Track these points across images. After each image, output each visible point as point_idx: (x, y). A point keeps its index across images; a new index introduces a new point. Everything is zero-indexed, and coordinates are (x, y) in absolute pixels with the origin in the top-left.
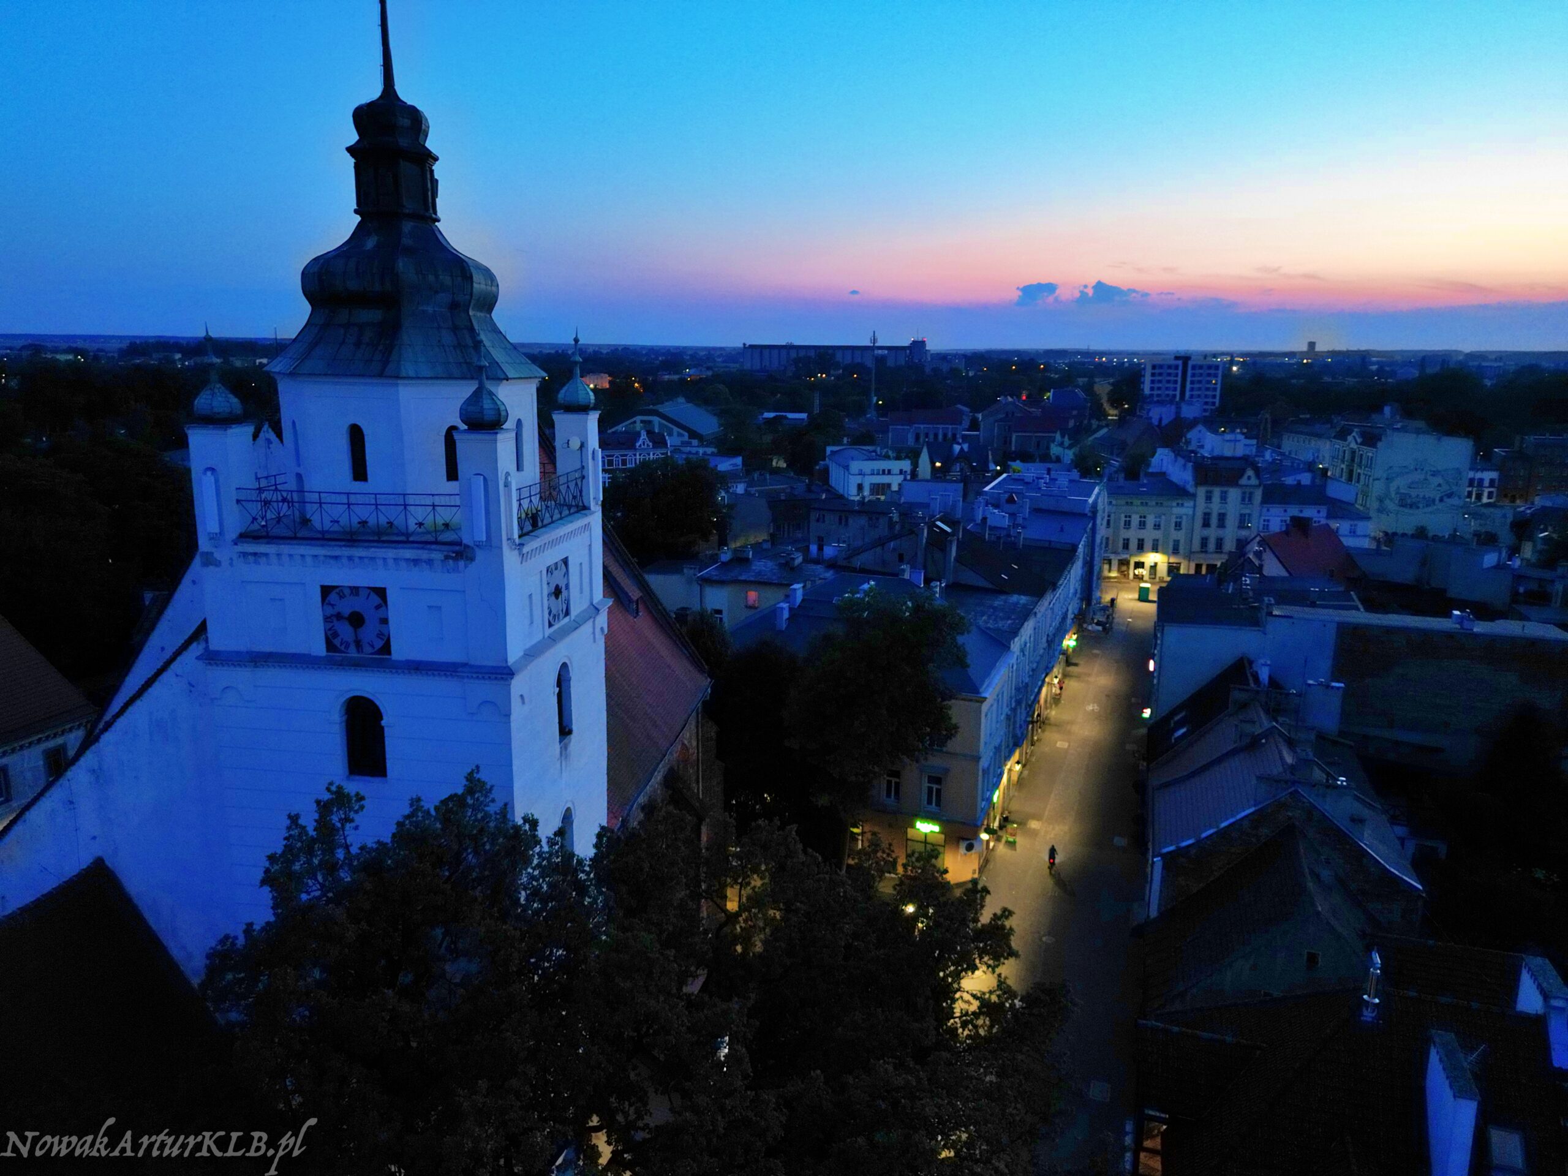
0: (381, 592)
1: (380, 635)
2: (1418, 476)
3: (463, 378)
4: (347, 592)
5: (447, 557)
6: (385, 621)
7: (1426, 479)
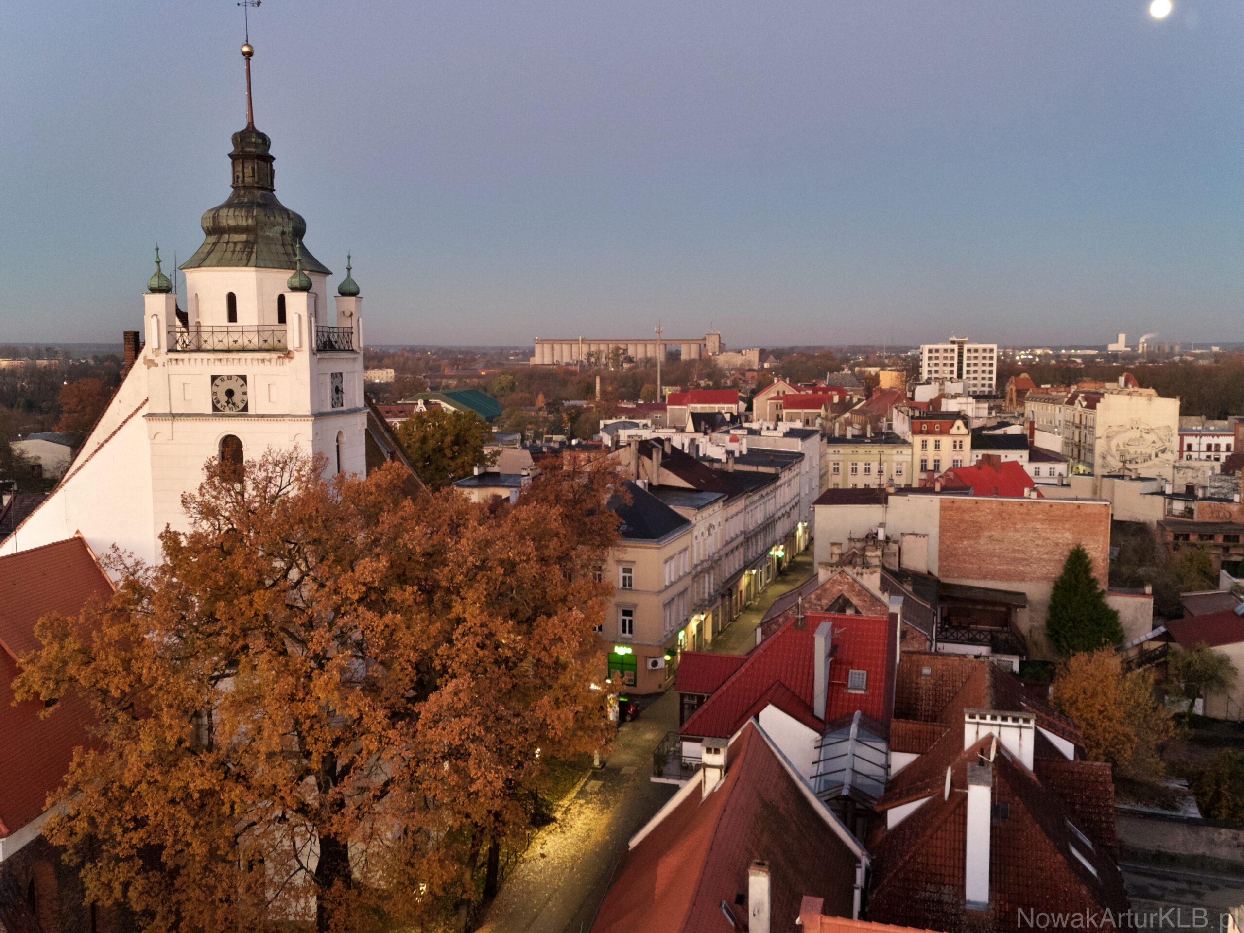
0: (244, 378)
1: (243, 401)
2: (1135, 434)
3: (288, 269)
4: (226, 378)
5: (279, 357)
6: (245, 393)
7: (1141, 437)
